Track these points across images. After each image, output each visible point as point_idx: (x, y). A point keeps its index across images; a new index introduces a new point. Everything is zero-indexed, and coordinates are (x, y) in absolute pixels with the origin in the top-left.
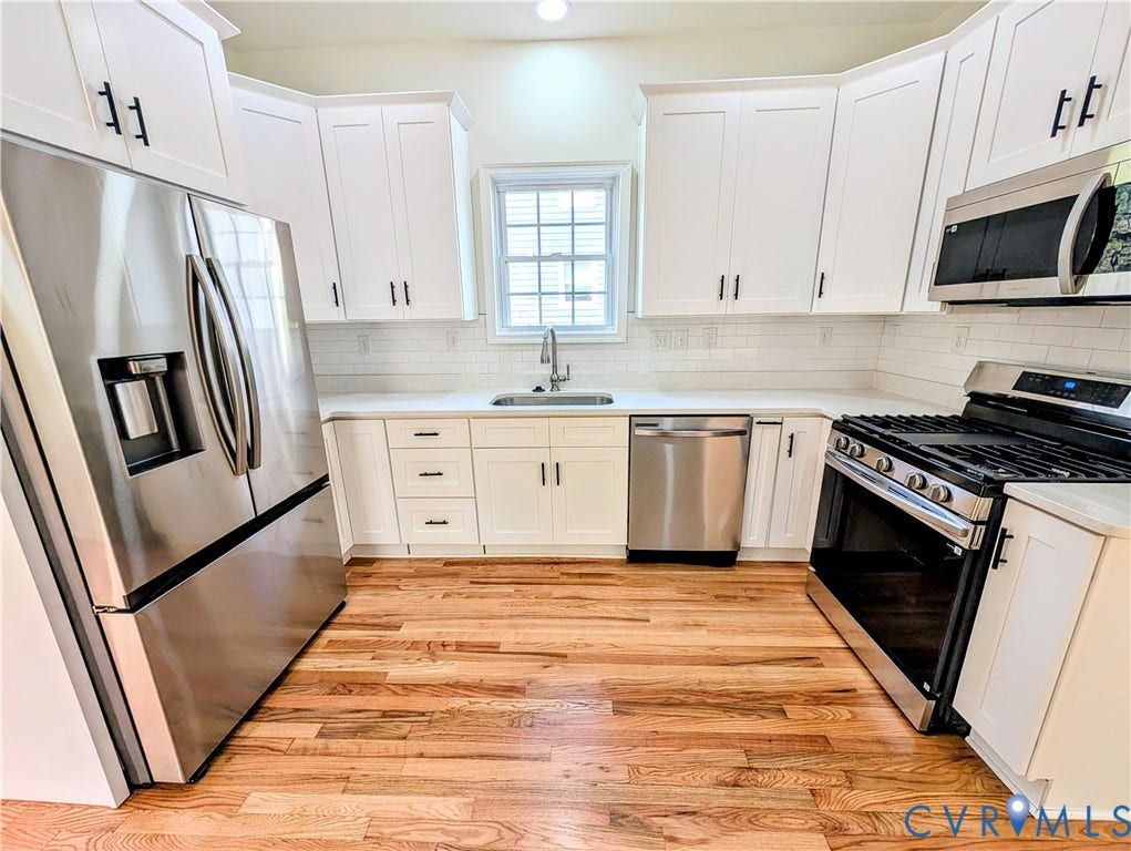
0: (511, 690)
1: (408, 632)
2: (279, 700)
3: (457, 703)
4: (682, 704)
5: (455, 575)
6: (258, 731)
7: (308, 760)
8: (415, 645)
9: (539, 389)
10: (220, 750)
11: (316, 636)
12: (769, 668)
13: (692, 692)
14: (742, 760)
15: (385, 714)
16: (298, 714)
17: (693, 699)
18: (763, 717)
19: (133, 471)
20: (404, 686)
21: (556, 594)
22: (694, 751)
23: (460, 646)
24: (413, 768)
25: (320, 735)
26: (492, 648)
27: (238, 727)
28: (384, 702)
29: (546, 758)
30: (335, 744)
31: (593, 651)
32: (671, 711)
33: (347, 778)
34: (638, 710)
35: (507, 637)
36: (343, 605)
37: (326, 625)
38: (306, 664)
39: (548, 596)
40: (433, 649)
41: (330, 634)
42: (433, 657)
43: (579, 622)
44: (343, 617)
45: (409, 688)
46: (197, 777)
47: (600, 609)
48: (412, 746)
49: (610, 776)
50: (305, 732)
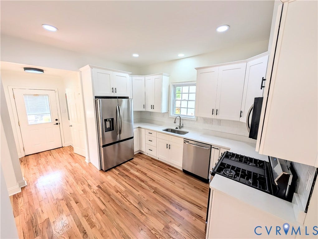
0: (143, 181)
1: (138, 167)
2: (118, 168)
3: (135, 179)
4: (165, 198)
5: (151, 161)
6: (114, 170)
7: (115, 176)
8: (137, 168)
9: (177, 128)
10: (109, 170)
11: (127, 161)
12: (189, 203)
13: (168, 197)
14: (164, 210)
15: (126, 175)
16: (118, 170)
17: (167, 198)
18: (176, 208)
19: (105, 132)
20: (131, 173)
21: (164, 171)
22: (158, 204)
23: (142, 172)
24: (124, 183)
25: (118, 174)
26: (145, 174)
27: (112, 168)
28: (127, 174)
29: (138, 191)
30: (119, 175)
31: (159, 182)
32: (162, 198)
33: (117, 180)
34: (156, 194)
35: (149, 173)
36: (133, 159)
37: (129, 160)
38: (123, 165)
39: (162, 171)
40: (138, 170)
41: (129, 162)
42: (137, 171)
43: (163, 177)
44: (131, 161)
45: (131, 174)
46: (106, 171)
47: (168, 177)
48: (126, 180)
49: (144, 199)
50: (117, 172)
